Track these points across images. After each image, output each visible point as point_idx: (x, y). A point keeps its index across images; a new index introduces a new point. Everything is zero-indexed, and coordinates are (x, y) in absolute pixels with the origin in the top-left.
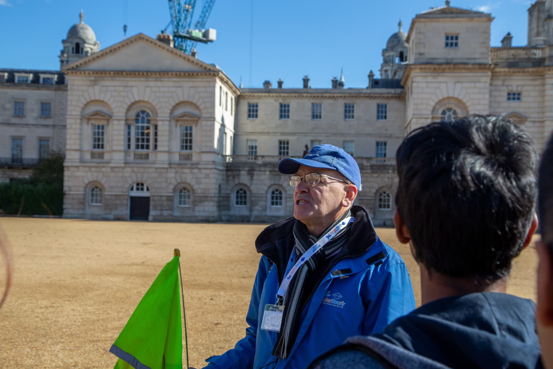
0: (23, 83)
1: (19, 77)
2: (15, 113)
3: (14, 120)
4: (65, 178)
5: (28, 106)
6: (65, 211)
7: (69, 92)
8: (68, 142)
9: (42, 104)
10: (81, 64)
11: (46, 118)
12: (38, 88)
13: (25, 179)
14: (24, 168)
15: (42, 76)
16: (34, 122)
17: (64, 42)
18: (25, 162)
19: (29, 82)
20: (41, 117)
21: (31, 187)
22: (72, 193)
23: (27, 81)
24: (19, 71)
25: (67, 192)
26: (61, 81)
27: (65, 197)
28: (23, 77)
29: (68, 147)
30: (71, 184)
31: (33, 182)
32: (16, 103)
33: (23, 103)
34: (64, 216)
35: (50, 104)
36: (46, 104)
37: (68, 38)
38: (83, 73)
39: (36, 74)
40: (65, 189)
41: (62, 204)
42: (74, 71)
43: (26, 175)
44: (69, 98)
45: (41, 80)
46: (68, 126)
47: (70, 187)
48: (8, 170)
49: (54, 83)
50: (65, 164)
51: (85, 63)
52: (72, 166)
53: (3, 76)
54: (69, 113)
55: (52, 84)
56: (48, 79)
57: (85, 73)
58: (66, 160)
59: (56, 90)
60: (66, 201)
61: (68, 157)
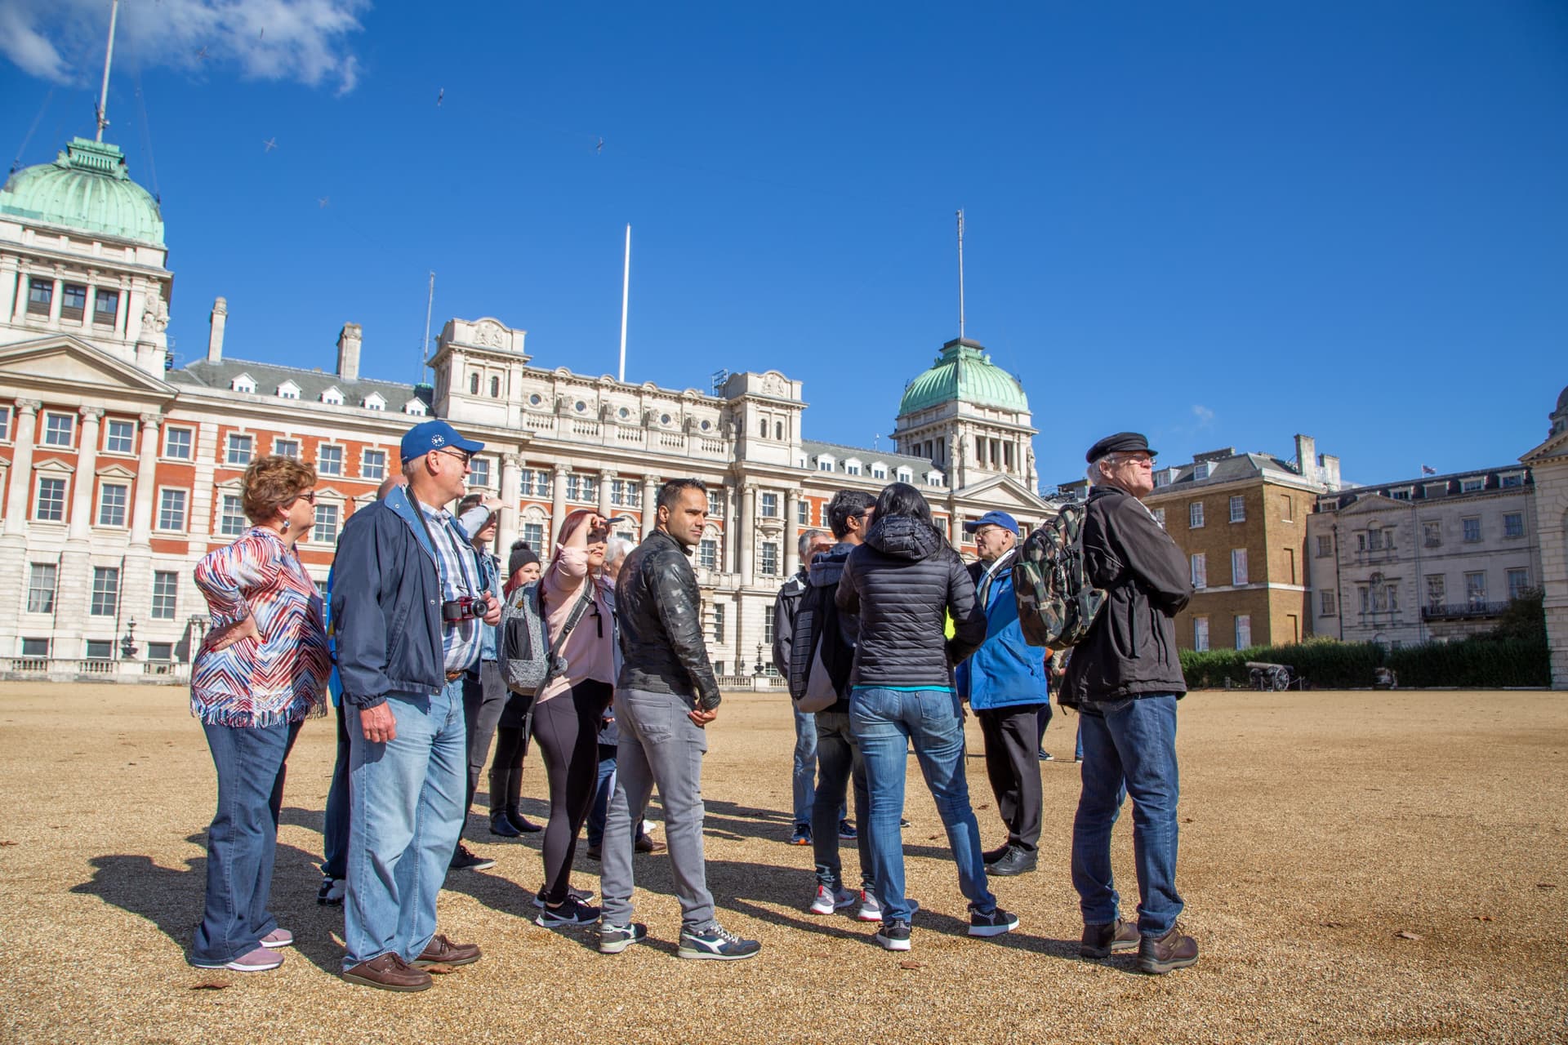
0: (1475, 492)
1: (1466, 484)
2: (1467, 537)
3: (1466, 548)
4: (1548, 627)
5: (1484, 525)
6: (1555, 679)
7: (1538, 493)
8: (1545, 569)
9: (1507, 517)
10: (1552, 447)
11: (1515, 538)
12: (1498, 495)
13: (1487, 633)
14: (1489, 618)
15: (1501, 476)
16: (1498, 547)
17: (1552, 416)
18: (1490, 609)
19: (1483, 488)
20: (1507, 538)
21: (1494, 643)
22: (1561, 649)
23: (1479, 487)
24: (1466, 476)
25: (1554, 649)
26: (1530, 481)
27: (1552, 656)
28: (1472, 483)
29: (1546, 578)
30: (1559, 635)
31: (1497, 636)
32: (1466, 522)
33: (1477, 521)
34: (1553, 686)
35: (1519, 516)
36: (1513, 516)
37: (1559, 408)
38: (1556, 460)
39: (1493, 475)
40: (1551, 643)
41: (1549, 667)
42: (1542, 460)
43: (1489, 627)
44: (1539, 501)
45: (1501, 483)
46: (1543, 545)
47: (1558, 640)
48: (1465, 623)
49: (1522, 483)
50: (1545, 605)
51: (1558, 443)
52: (1557, 607)
53: (1444, 486)
54: (1541, 525)
55: (1520, 485)
56: (1512, 478)
57: (1560, 459)
58: (1545, 599)
59: (1525, 493)
60: (1553, 663)
61: (1547, 593)
